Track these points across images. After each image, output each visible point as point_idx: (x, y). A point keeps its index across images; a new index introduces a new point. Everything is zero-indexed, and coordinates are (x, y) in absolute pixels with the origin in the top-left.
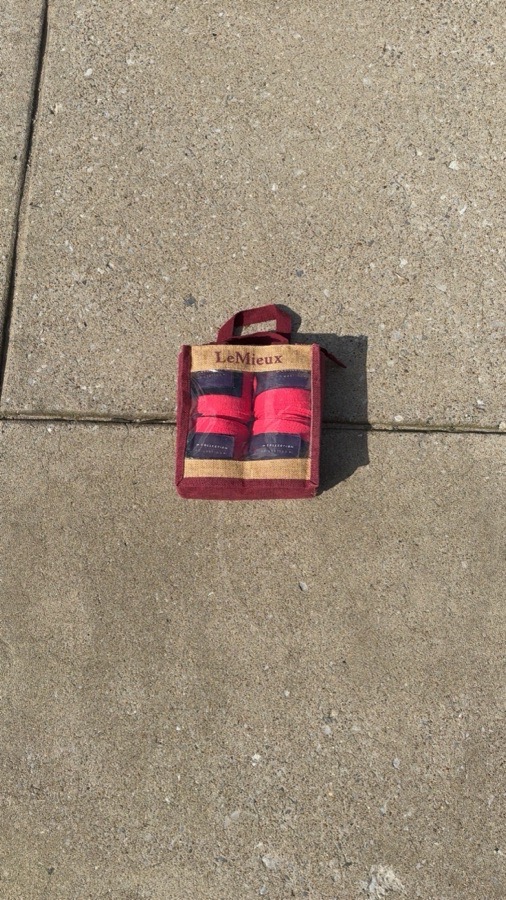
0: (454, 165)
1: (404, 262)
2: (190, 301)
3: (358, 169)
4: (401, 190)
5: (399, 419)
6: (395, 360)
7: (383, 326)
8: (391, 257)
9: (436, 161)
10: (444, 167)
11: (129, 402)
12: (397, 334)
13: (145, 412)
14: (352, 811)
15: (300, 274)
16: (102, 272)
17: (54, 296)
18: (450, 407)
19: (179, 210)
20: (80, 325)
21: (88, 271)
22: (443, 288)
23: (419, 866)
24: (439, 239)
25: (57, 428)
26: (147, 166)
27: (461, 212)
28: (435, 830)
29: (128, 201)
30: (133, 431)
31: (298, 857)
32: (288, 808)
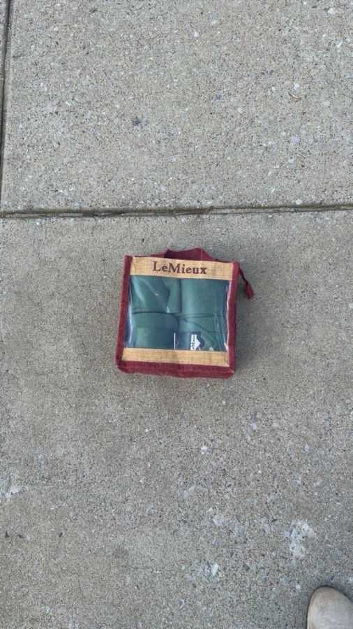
0: (331, 11)
1: (297, 86)
2: (137, 122)
3: (259, 17)
4: (293, 31)
5: (299, 202)
6: (294, 159)
7: (284, 134)
8: (287, 83)
9: (318, 8)
10: (324, 12)
11: (95, 200)
12: (294, 139)
13: (108, 207)
14: (276, 483)
15: (219, 98)
16: (69, 105)
17: (34, 125)
18: (337, 191)
19: (124, 55)
20: (56, 145)
21: (59, 105)
22: (327, 103)
23: (326, 519)
24: (323, 67)
25: (44, 221)
26: (98, 24)
27: (338, 46)
28: (337, 494)
29: (86, 51)
30: (100, 221)
31: (238, 517)
32: (229, 483)
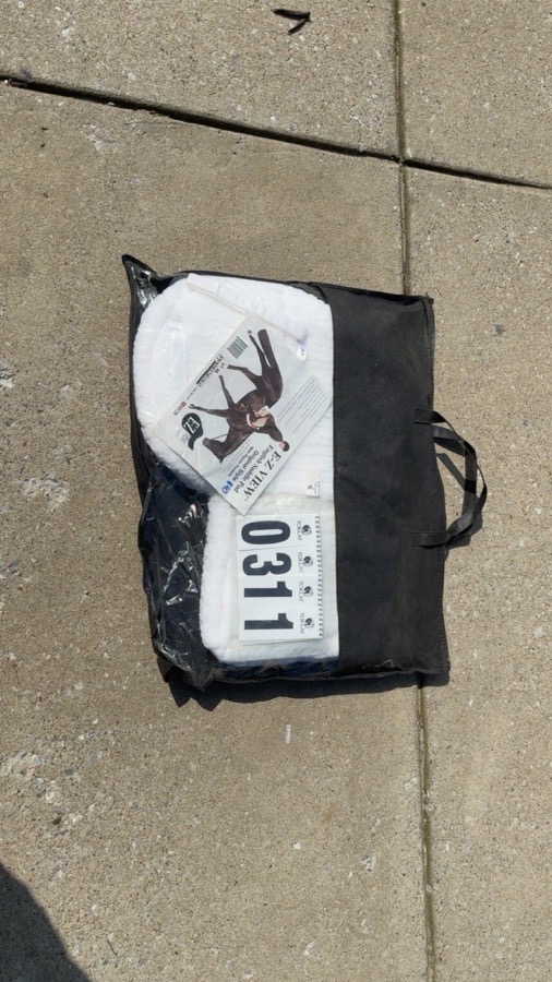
1: (539, 511)
2: (500, 330)
8: (542, 501)
14: (113, 465)
15: (525, 424)
16: (516, 256)
17: (496, 216)
20: (476, 237)
21: (516, 245)
22: (522, 544)
23: (71, 524)
25: (398, 214)
28: (101, 538)
30: (399, 279)
31: (71, 417)
32: (112, 409)
